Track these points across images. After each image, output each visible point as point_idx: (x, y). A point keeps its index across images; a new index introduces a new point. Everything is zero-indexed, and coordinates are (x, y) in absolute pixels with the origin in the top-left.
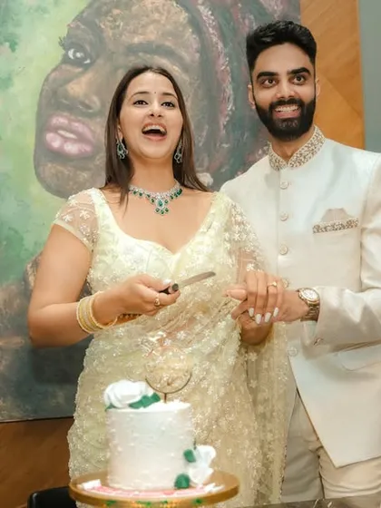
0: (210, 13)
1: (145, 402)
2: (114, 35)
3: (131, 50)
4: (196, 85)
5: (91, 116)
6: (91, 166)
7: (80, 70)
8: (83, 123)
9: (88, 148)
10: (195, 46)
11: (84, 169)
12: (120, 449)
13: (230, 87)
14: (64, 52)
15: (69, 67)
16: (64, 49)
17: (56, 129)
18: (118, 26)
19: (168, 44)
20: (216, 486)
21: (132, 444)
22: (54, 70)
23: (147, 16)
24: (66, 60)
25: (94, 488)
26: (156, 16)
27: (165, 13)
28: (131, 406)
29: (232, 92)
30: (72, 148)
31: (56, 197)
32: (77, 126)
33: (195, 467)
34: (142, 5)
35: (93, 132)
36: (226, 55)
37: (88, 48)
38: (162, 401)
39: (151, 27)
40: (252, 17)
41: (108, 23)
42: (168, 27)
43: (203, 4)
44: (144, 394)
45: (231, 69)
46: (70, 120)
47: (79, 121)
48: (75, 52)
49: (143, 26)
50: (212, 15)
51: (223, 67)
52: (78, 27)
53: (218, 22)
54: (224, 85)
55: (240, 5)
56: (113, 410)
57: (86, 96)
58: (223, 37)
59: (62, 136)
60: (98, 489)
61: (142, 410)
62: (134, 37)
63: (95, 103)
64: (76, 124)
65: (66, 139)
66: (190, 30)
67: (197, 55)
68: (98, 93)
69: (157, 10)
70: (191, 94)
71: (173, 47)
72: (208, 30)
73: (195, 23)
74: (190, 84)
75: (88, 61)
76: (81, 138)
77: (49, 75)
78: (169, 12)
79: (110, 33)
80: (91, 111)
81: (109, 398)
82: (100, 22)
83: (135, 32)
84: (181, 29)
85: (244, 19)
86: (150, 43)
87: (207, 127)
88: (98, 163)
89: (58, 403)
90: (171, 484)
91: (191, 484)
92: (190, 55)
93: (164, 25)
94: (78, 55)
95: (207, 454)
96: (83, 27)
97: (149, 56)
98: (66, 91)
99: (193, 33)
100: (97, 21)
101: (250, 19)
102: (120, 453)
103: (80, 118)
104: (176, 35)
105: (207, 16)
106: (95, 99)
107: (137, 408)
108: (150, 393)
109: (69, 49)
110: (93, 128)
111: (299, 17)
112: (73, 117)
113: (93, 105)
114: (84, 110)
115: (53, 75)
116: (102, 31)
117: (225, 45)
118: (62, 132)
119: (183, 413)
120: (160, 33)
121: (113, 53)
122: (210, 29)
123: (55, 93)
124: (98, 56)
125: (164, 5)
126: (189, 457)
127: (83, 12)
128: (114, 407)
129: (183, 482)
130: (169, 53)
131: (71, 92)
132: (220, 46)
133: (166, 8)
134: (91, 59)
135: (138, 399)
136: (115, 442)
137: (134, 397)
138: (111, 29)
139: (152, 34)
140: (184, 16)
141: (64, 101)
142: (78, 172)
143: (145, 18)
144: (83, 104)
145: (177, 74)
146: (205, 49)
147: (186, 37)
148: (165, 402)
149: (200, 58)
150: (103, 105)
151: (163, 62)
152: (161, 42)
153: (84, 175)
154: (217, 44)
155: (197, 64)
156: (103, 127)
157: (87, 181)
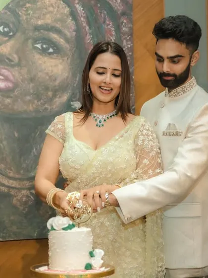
0: (82, 9)
2: (27, 19)
3: (37, 28)
4: (73, 51)
5: (13, 66)
6: (12, 95)
7: (7, 38)
8: (8, 71)
9: (10, 85)
10: (73, 28)
11: (8, 97)
12: (58, 250)
15: (0, 37)
18: (29, 14)
19: (58, 26)
20: (105, 268)
23: (46, 9)
25: (45, 270)
26: (51, 9)
27: (56, 7)
28: (63, 229)
33: (94, 260)
34: (43, 2)
35: (13, 76)
36: (90, 34)
37: (11, 25)
38: (77, 227)
39: (48, 16)
40: (106, 12)
41: (24, 12)
42: (58, 16)
43: (78, 3)
45: (93, 42)
47: (5, 69)
48: (4, 28)
49: (44, 14)
50: (83, 10)
51: (89, 41)
52: (6, 13)
53: (87, 14)
54: (89, 51)
55: (99, 5)
56: (54, 231)
57: (10, 54)
58: (89, 23)
60: (47, 270)
61: (69, 231)
62: (38, 21)
63: (15, 58)
64: (4, 71)
66: (71, 18)
67: (74, 33)
68: (17, 52)
69: (52, 5)
70: (70, 56)
71: (61, 28)
72: (81, 19)
73: (73, 14)
74: (70, 50)
75: (11, 34)
76: (6, 79)
78: (58, 7)
79: (25, 17)
80: (12, 63)
82: (19, 10)
83: (39, 18)
84: (65, 17)
85: (101, 13)
86: (47, 24)
87: (79, 75)
88: (16, 94)
90: (83, 268)
91: (93, 268)
92: (70, 33)
93: (56, 14)
94: (6, 29)
95: (100, 253)
96: (9, 13)
97: (46, 32)
99: (72, 20)
100: (17, 10)
101: (104, 14)
103: (6, 67)
104: (62, 21)
105: (80, 11)
106: (15, 56)
109: (1, 26)
110: (13, 73)
111: (132, 14)
112: (2, 67)
113: (14, 60)
114: (9, 62)
116: (19, 16)
117: (90, 28)
119: (88, 232)
120: (53, 19)
121: (26, 30)
122: (82, 18)
124: (17, 31)
125: (56, 3)
126: (91, 255)
127: (9, 4)
128: (55, 230)
129: (89, 267)
130: (58, 32)
132: (87, 28)
133: (57, 5)
134: (13, 32)
135: (67, 225)
137: (65, 224)
138: (25, 15)
139: (48, 20)
140: (67, 10)
142: (5, 99)
143: (45, 10)
144: (8, 59)
146: (79, 29)
147: (67, 23)
148: (79, 227)
149: (76, 35)
150: (20, 60)
151: (55, 36)
152: (53, 24)
153: (8, 101)
154: (85, 27)
155: (74, 38)
156: (20, 73)
157: (10, 104)
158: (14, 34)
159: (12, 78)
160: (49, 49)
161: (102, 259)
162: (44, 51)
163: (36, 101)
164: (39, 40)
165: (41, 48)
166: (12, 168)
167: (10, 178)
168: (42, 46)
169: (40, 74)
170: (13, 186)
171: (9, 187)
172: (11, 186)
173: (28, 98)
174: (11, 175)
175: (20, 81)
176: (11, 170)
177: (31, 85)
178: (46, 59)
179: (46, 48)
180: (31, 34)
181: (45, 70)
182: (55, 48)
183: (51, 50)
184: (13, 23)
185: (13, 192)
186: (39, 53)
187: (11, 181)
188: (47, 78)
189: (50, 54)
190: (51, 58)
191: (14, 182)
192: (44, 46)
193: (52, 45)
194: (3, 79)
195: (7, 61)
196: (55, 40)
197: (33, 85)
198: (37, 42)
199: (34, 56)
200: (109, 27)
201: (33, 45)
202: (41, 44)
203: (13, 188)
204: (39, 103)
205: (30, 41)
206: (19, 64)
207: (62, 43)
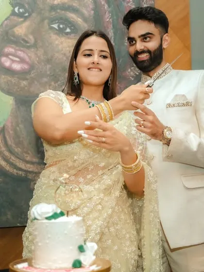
1: (55, 216)
3: (53, 8)
5: (29, 47)
6: (28, 77)
7: (22, 19)
8: (24, 52)
9: (26, 67)
10: (91, 6)
11: (24, 79)
12: (40, 244)
13: (112, 31)
14: (12, 8)
15: (16, 18)
16: (12, 7)
17: (7, 55)
20: (97, 266)
21: (48, 242)
22: (6, 19)
24: (13, 13)
25: (24, 268)
28: (47, 218)
29: (113, 34)
30: (17, 67)
31: (7, 96)
32: (20, 53)
33: (85, 255)
35: (30, 57)
36: (109, 12)
37: (27, 6)
38: (66, 216)
44: (55, 211)
45: (113, 21)
46: (15, 49)
47: (21, 51)
48: (19, 9)
51: (108, 20)
54: (109, 30)
56: (36, 221)
57: (26, 35)
58: (108, 1)
59: (10, 59)
60: (26, 268)
61: (53, 221)
64: (20, 52)
65: (13, 61)
67: (92, 12)
68: (33, 33)
71: (78, 7)
75: (27, 14)
76: (22, 61)
77: (3, 22)
80: (28, 44)
81: (34, 213)
86: (64, 4)
88: (33, 75)
89: (7, 219)
90: (70, 265)
91: (82, 265)
92: (88, 12)
94: (21, 10)
95: (92, 247)
97: (63, 12)
98: (14, 32)
102: (39, 246)
103: (22, 49)
106: (31, 37)
107: (50, 220)
108: (59, 211)
109: (16, 7)
110: (29, 55)
112: (17, 48)
113: (29, 41)
114: (24, 44)
115: (6, 22)
117: (109, 6)
118: (11, 57)
119: (78, 223)
121: (42, 10)
123: (7, 33)
124: (33, 11)
126: (81, 249)
128: (37, 219)
129: (77, 264)
130: (76, 11)
131: (17, 33)
132: (106, 6)
135: (50, 214)
136: (37, 240)
137: (48, 213)
141: (12, 38)
142: (21, 81)
144: (24, 40)
145: (80, 23)
146: (97, 8)
148: (67, 216)
149: (94, 13)
150: (36, 41)
151: (72, 16)
152: (70, 4)
153: (24, 83)
154: (104, 5)
155: (92, 17)
156: (36, 54)
157: (26, 86)
158: (30, 15)
159: (27, 59)
160: (66, 29)
161: (94, 255)
162: (61, 32)
163: (53, 83)
164: (56, 20)
165: (57, 28)
166: (29, 152)
167: (27, 162)
168: (59, 26)
169: (57, 55)
170: (31, 170)
171: (26, 171)
172: (29, 170)
173: (45, 80)
174: (28, 158)
175: (36, 62)
176: (28, 154)
177: (48, 66)
178: (63, 39)
179: (63, 28)
180: (47, 14)
181: (62, 50)
182: (72, 28)
183: (68, 30)
184: (28, 4)
185: (30, 176)
186: (56, 34)
187: (28, 165)
188: (65, 58)
189: (67, 34)
190: (68, 38)
191: (31, 166)
192: (61, 26)
193: (70, 25)
194: (19, 61)
195: (22, 42)
196: (72, 19)
197: (50, 66)
198: (54, 22)
199: (51, 37)
200: (129, 4)
201: (49, 25)
202: (58, 24)
203: (30, 172)
204: (57, 85)
205: (46, 21)
206: (35, 45)
207: (79, 22)
